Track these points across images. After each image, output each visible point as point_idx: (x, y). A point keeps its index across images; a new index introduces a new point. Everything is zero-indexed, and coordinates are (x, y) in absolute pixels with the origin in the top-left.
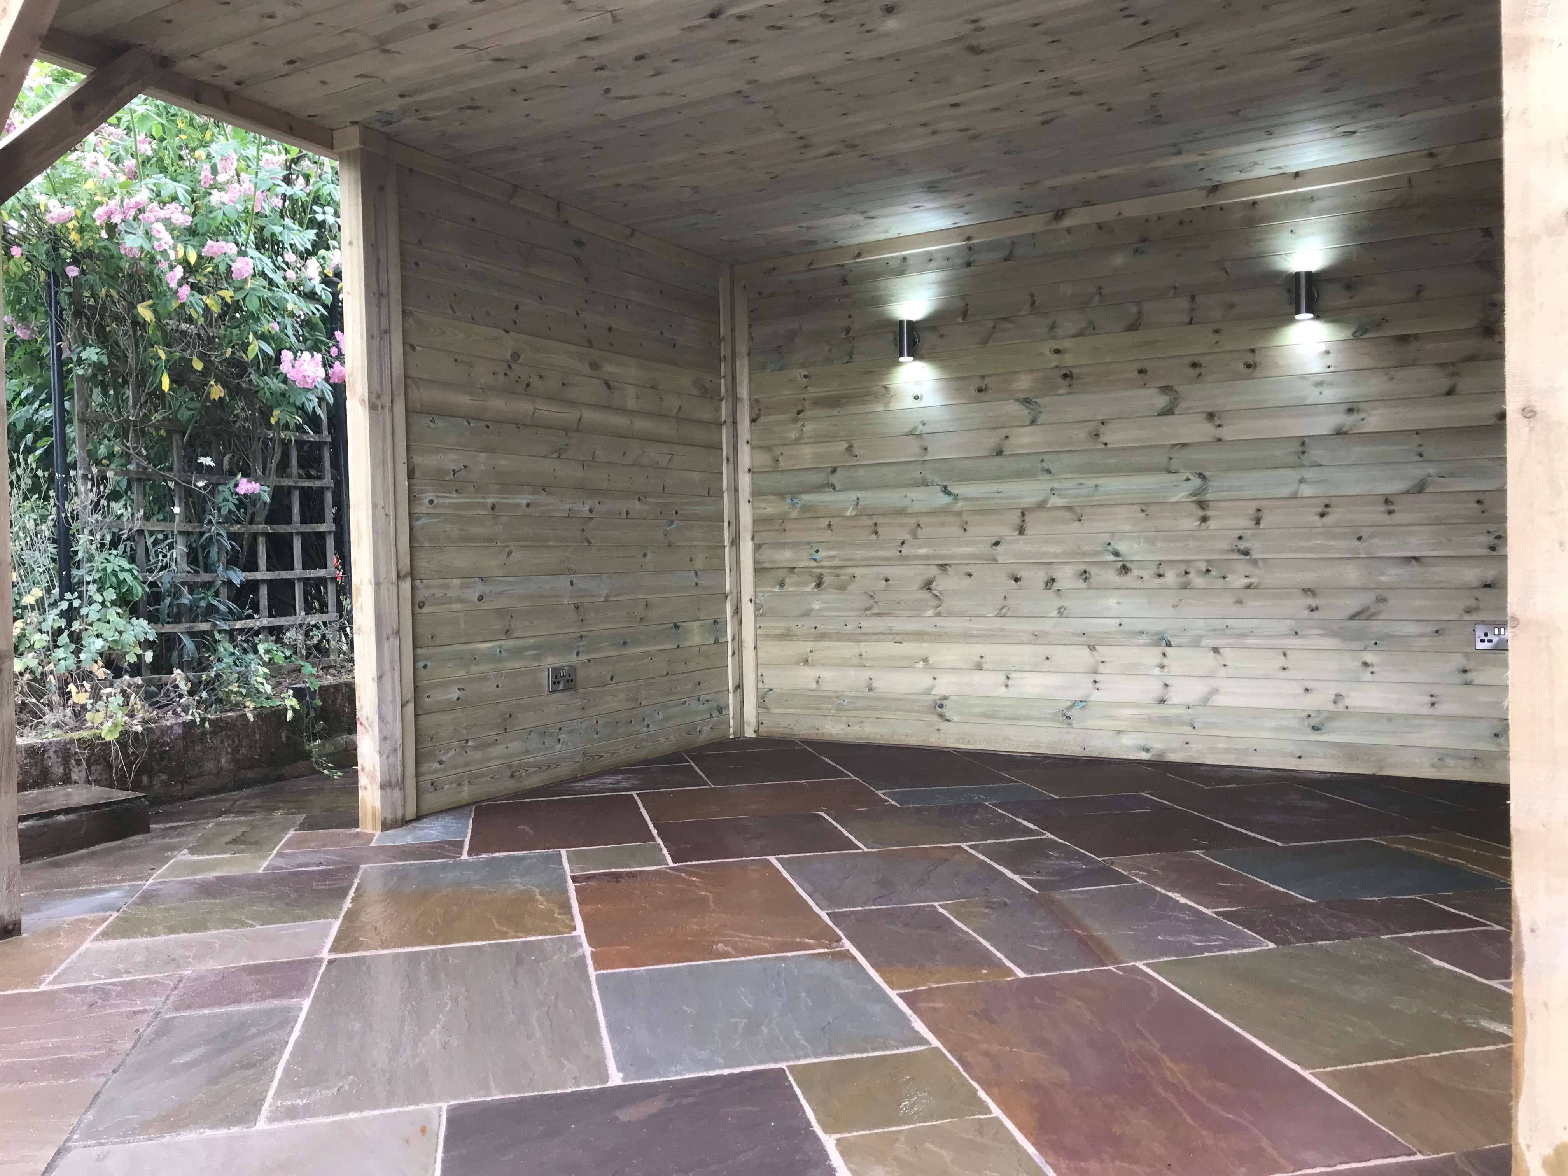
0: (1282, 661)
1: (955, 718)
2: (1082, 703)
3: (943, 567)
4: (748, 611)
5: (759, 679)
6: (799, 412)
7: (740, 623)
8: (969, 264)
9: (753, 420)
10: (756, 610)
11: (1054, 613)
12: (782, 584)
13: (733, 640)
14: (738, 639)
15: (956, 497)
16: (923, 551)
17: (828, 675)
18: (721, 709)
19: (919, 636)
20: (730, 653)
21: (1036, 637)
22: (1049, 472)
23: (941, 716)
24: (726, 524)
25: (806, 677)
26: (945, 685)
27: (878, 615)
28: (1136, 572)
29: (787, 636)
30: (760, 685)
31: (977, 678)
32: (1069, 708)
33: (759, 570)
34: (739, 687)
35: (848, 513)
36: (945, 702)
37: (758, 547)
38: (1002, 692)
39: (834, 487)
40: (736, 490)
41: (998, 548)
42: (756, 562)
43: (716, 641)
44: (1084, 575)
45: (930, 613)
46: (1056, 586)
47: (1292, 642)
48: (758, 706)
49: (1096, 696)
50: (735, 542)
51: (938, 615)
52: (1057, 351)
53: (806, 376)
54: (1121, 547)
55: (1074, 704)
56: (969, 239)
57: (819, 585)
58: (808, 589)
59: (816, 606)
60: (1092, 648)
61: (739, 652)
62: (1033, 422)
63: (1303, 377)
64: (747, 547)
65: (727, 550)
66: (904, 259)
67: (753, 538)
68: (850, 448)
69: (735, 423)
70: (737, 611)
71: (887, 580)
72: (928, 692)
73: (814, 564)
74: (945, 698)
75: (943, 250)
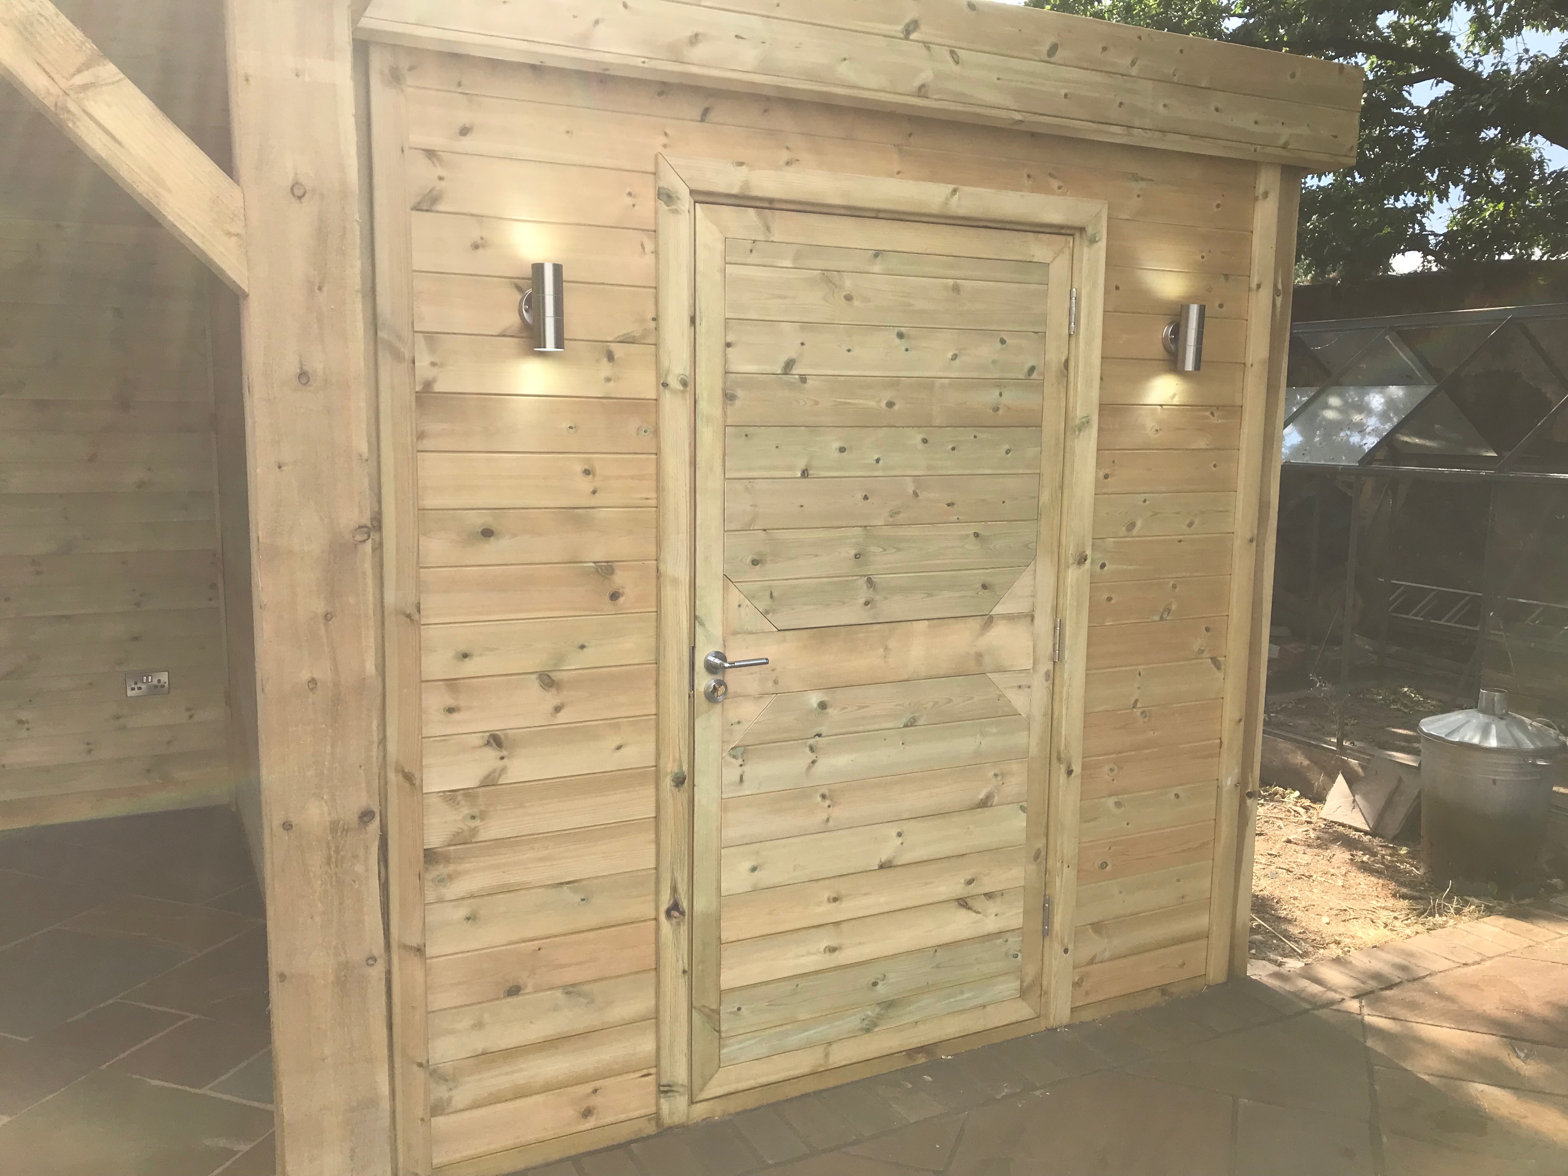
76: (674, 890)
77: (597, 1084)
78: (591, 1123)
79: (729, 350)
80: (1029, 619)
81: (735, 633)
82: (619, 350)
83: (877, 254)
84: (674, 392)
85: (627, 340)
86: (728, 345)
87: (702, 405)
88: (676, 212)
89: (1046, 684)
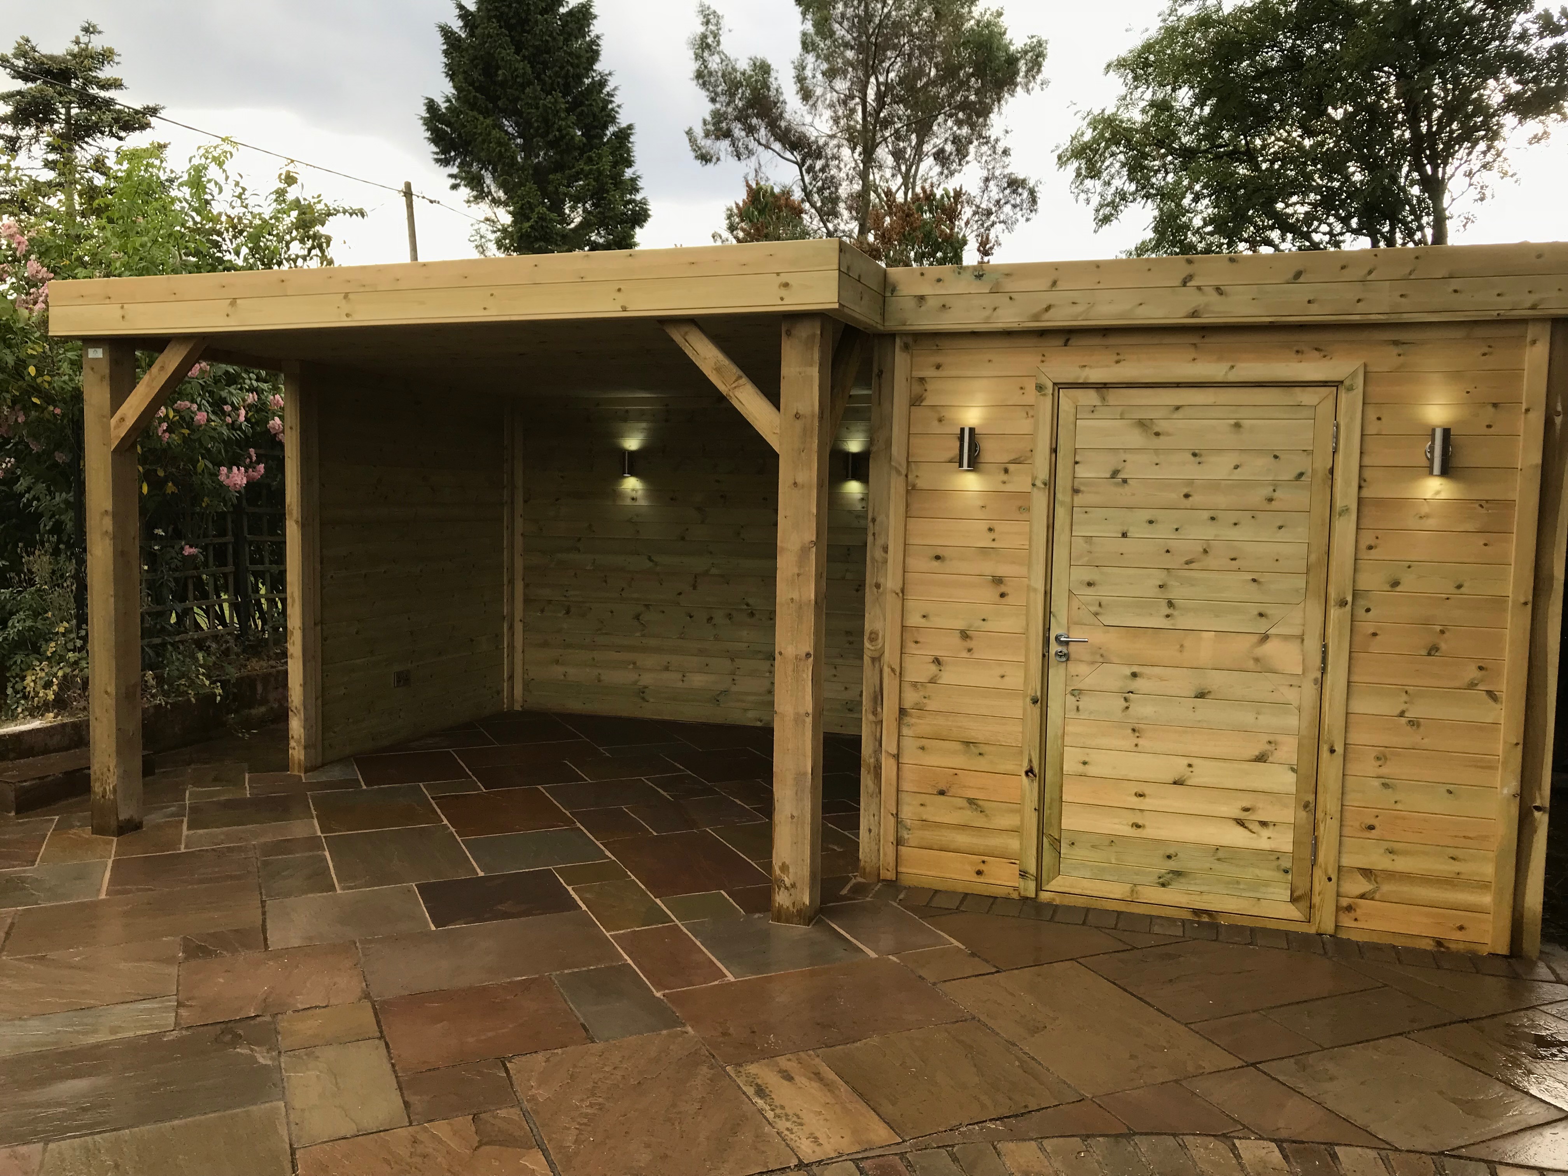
0: (834, 672)
1: (652, 700)
2: (725, 692)
3: (647, 606)
4: (519, 627)
5: (525, 671)
6: (557, 500)
7: (513, 635)
8: (667, 421)
9: (525, 502)
10: (524, 627)
11: (712, 638)
12: (542, 611)
13: (508, 647)
14: (511, 646)
15: (656, 564)
16: (636, 595)
17: (571, 671)
18: (499, 692)
19: (632, 649)
20: (505, 655)
21: (701, 652)
22: (711, 553)
23: (643, 699)
24: (505, 570)
25: (557, 671)
26: (647, 679)
27: (606, 634)
28: (757, 616)
29: (545, 644)
30: (526, 676)
31: (666, 675)
32: (719, 695)
33: (527, 601)
34: (511, 677)
35: (588, 568)
36: (646, 690)
37: (526, 586)
38: (680, 684)
39: (579, 551)
40: (513, 547)
41: (681, 596)
42: (525, 594)
43: (497, 648)
44: (729, 616)
45: (638, 634)
46: (714, 621)
47: (840, 661)
48: (524, 690)
49: (735, 689)
50: (511, 581)
51: (643, 636)
52: (718, 481)
53: (562, 477)
54: (751, 601)
55: (721, 692)
56: (667, 405)
57: (568, 612)
58: (560, 615)
59: (565, 626)
60: (732, 660)
61: (511, 655)
62: (702, 522)
63: (850, 512)
64: (519, 586)
65: (505, 587)
66: (627, 411)
67: (523, 579)
68: (590, 526)
69: (512, 502)
70: (511, 627)
71: (612, 612)
72: (635, 683)
73: (564, 599)
74: (646, 687)
75: (651, 410)
76: (1030, 761)
77: (985, 858)
78: (981, 879)
79: (1076, 466)
80: (1300, 640)
81: (1076, 623)
82: (1011, 467)
83: (1178, 408)
84: (1039, 488)
85: (1014, 462)
86: (1076, 463)
87: (1059, 496)
88: (1044, 395)
89: (1315, 687)
